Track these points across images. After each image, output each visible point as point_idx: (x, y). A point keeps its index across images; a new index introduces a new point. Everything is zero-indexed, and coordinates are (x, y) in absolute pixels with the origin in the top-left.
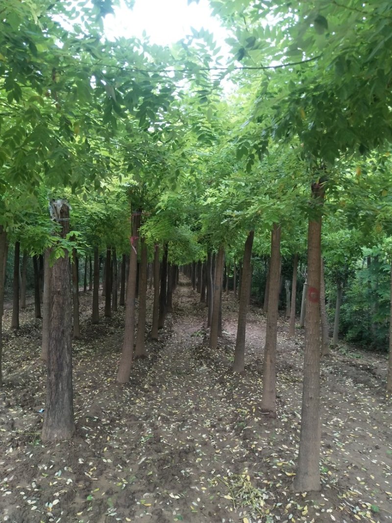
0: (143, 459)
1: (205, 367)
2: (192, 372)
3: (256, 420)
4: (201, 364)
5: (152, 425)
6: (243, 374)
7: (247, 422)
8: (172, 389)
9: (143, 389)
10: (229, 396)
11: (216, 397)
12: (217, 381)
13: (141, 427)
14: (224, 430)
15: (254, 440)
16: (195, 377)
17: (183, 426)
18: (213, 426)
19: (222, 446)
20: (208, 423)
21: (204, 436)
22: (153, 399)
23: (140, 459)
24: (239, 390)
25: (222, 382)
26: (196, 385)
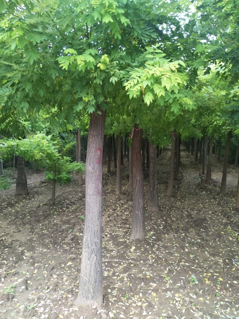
0: (187, 220)
1: (204, 192)
2: (198, 194)
3: (232, 212)
4: (202, 191)
5: (187, 211)
6: (225, 196)
7: (229, 213)
8: (191, 200)
9: (178, 199)
10: (219, 204)
11: (212, 204)
12: (212, 198)
13: (182, 211)
14: (219, 215)
15: (232, 218)
16: (200, 196)
17: (200, 212)
18: (213, 213)
19: (218, 220)
20: (210, 212)
21: (209, 216)
22: (184, 203)
23: (186, 220)
24: (223, 202)
25: (214, 198)
26: (202, 199)
